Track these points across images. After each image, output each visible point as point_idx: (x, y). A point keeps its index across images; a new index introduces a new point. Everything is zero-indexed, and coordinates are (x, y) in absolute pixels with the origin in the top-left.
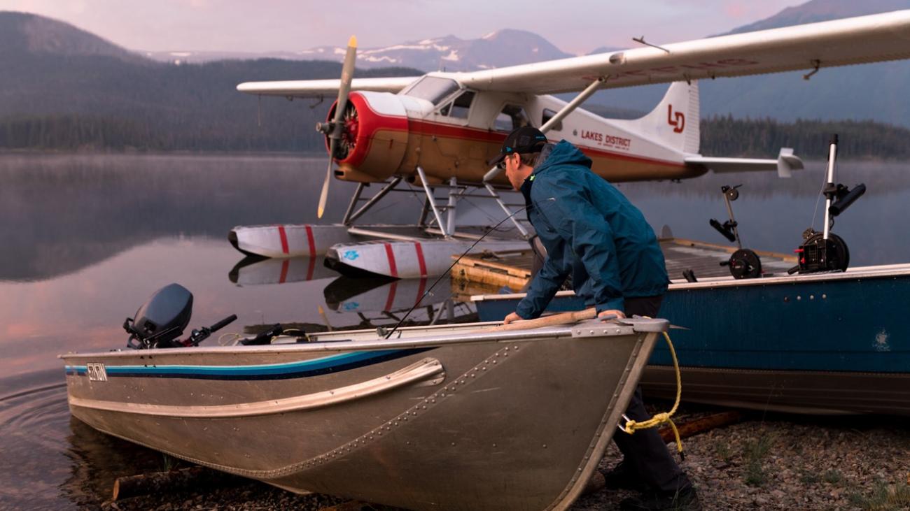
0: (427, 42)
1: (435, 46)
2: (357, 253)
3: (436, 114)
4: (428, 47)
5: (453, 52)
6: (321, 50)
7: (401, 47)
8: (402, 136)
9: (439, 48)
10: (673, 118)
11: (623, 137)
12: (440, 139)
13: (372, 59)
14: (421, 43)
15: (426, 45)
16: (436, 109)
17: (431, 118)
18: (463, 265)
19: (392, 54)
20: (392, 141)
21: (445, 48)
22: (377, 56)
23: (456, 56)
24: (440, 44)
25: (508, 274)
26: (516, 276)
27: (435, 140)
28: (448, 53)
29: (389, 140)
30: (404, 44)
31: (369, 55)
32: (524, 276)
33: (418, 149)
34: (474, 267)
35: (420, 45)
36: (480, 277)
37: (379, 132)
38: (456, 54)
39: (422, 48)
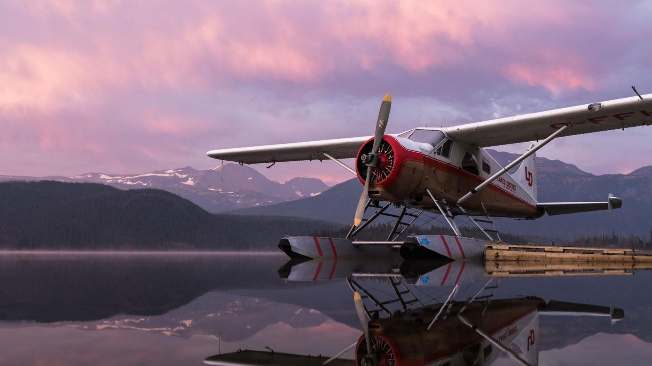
0: (171, 171)
1: (177, 174)
2: (428, 240)
3: (435, 153)
4: (172, 175)
5: (190, 179)
6: (90, 176)
7: (151, 174)
8: (420, 165)
9: (180, 176)
10: (528, 177)
11: (514, 184)
12: (437, 171)
13: (129, 183)
14: (166, 172)
15: (170, 174)
16: (435, 149)
17: (432, 155)
18: (497, 249)
19: (145, 179)
20: (415, 168)
21: (184, 176)
22: (133, 180)
23: (192, 182)
24: (180, 173)
25: (545, 251)
26: (554, 252)
27: (435, 171)
28: (186, 179)
29: (413, 167)
30: (154, 173)
31: (127, 180)
32: (562, 251)
33: (427, 176)
34: (509, 250)
35: (165, 173)
36: (515, 257)
37: (408, 161)
38: (192, 180)
39: (167, 175)
